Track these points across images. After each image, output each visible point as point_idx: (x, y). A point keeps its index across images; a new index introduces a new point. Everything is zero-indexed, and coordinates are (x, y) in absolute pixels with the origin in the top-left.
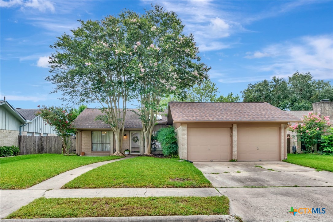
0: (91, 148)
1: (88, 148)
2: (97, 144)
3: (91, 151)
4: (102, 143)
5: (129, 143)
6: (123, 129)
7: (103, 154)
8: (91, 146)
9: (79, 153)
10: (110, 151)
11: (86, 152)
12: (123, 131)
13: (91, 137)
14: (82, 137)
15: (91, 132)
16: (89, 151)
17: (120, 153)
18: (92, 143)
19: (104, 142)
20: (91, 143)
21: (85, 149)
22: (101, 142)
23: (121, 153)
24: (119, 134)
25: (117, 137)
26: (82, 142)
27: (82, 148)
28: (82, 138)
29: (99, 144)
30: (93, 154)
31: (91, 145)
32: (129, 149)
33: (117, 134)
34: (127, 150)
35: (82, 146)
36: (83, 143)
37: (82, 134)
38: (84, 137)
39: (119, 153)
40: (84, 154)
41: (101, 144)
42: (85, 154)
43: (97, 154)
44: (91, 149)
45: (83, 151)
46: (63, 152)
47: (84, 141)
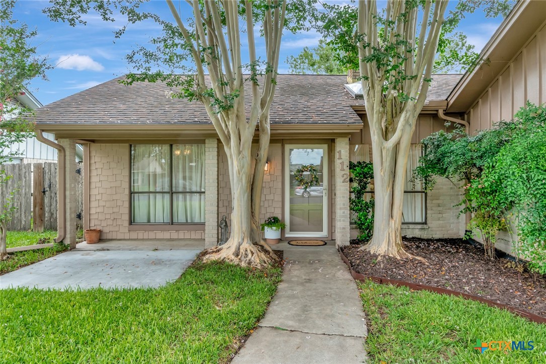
0: (127, 211)
1: (116, 210)
2: (152, 196)
3: (126, 223)
4: (172, 193)
5: (279, 191)
6: (268, 127)
7: (174, 235)
8: (127, 204)
9: (68, 236)
10: (204, 224)
11: (106, 230)
12: (265, 140)
13: (127, 166)
14: (93, 167)
15: (127, 145)
16: (119, 222)
17: (254, 249)
18: (131, 193)
19: (181, 190)
20: (127, 192)
21: (101, 217)
22: (167, 189)
23: (255, 244)
24: (247, 153)
25: (237, 166)
26: (93, 186)
27: (93, 211)
28: (94, 173)
29: (159, 196)
30: (134, 235)
31: (127, 198)
32: (280, 217)
33: (240, 152)
34: (274, 221)
35: (93, 204)
36: (94, 192)
37: (93, 154)
38: (98, 165)
39: (247, 245)
40: (99, 238)
41: (167, 197)
42: (104, 237)
43: (152, 235)
44: (126, 217)
45: (95, 224)
46: (35, 223)
47: (99, 185)
